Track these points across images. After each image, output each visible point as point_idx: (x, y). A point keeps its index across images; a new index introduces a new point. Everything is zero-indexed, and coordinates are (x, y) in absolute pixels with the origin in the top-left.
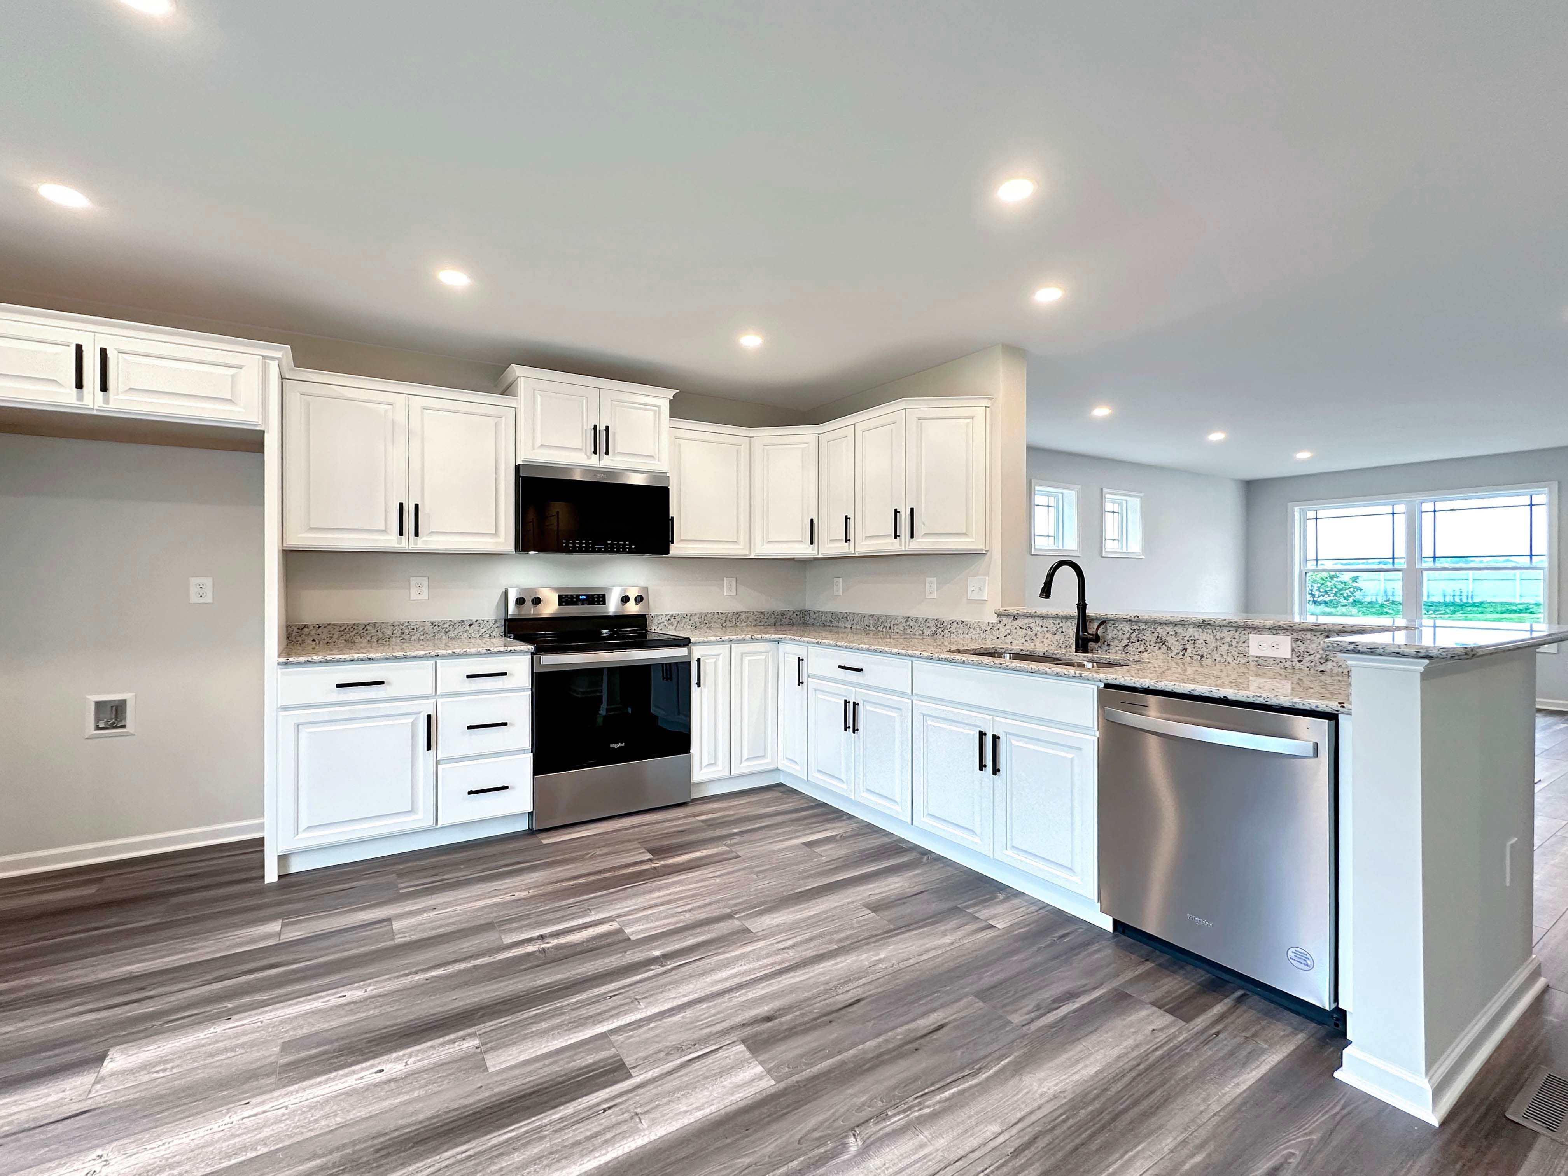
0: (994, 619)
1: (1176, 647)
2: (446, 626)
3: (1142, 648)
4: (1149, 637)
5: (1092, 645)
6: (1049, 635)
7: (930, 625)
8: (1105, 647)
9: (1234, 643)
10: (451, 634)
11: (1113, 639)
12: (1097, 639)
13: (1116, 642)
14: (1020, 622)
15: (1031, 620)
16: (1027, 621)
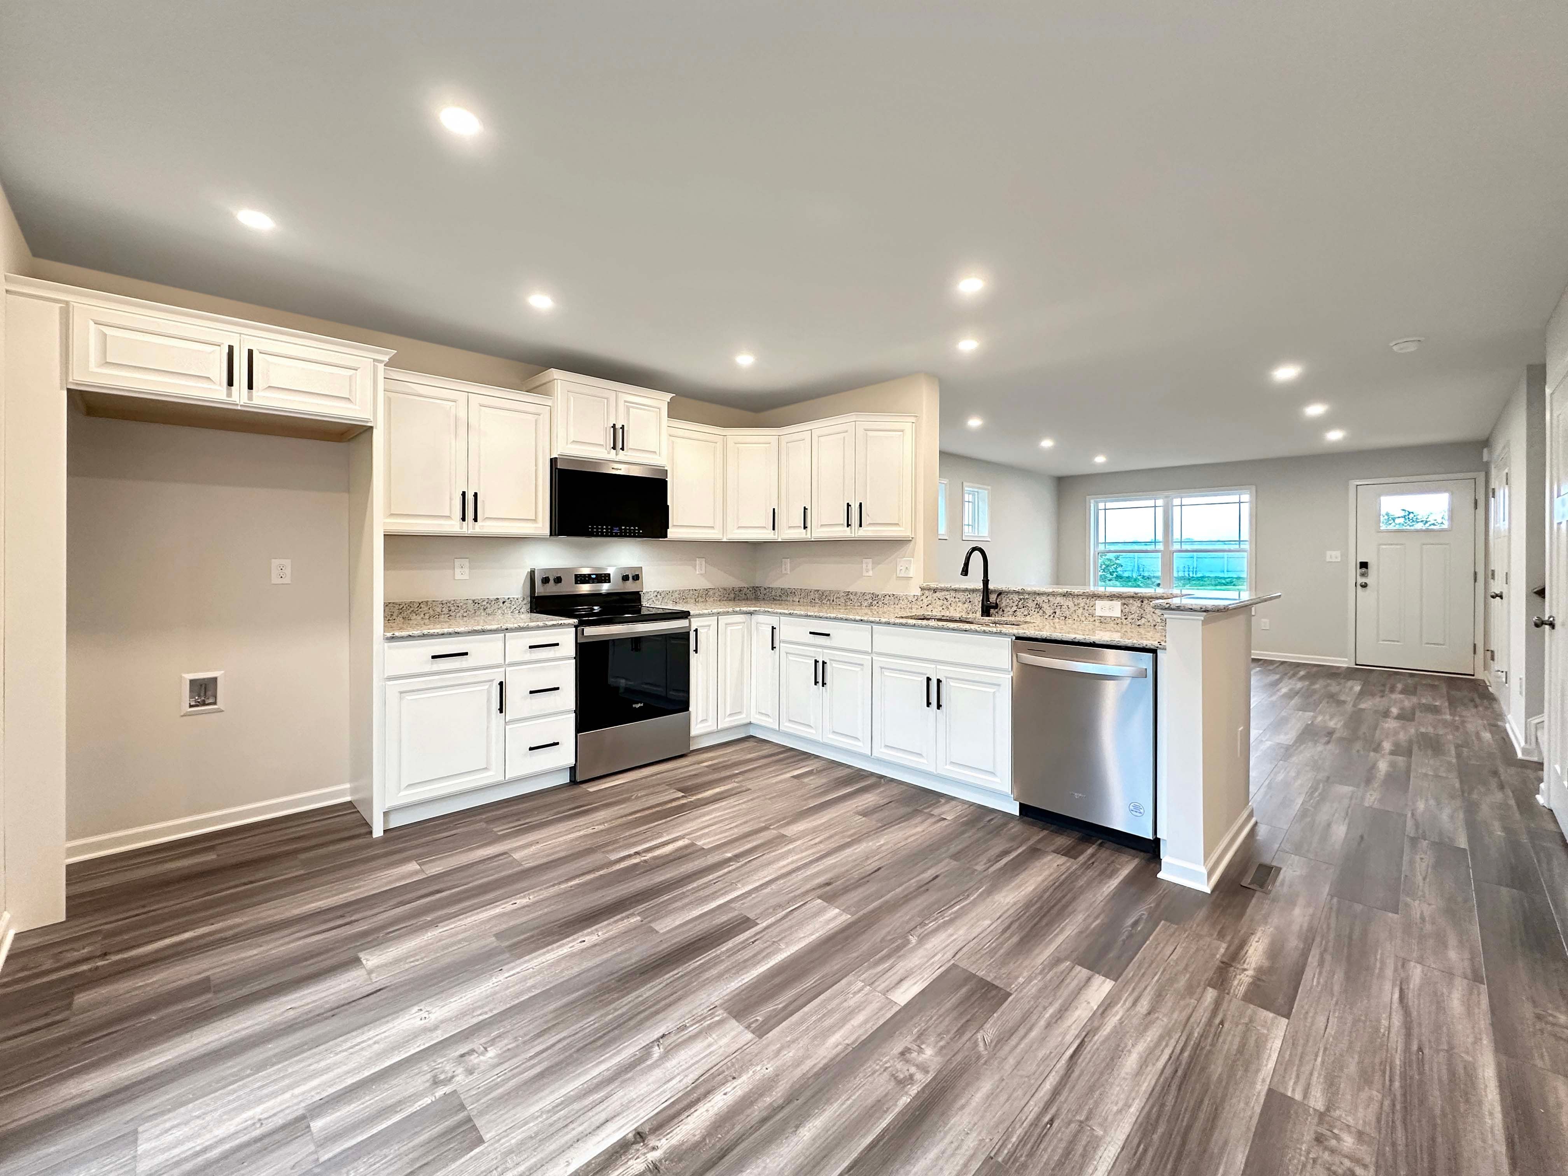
0: (918, 592)
1: (1049, 611)
2: (484, 603)
3: (1026, 613)
4: (1031, 605)
5: (992, 611)
6: (960, 604)
7: (867, 597)
8: (1000, 612)
9: (1086, 608)
10: (489, 611)
11: (1006, 606)
12: (996, 606)
13: (1009, 609)
14: (938, 594)
15: (947, 593)
16: (943, 593)
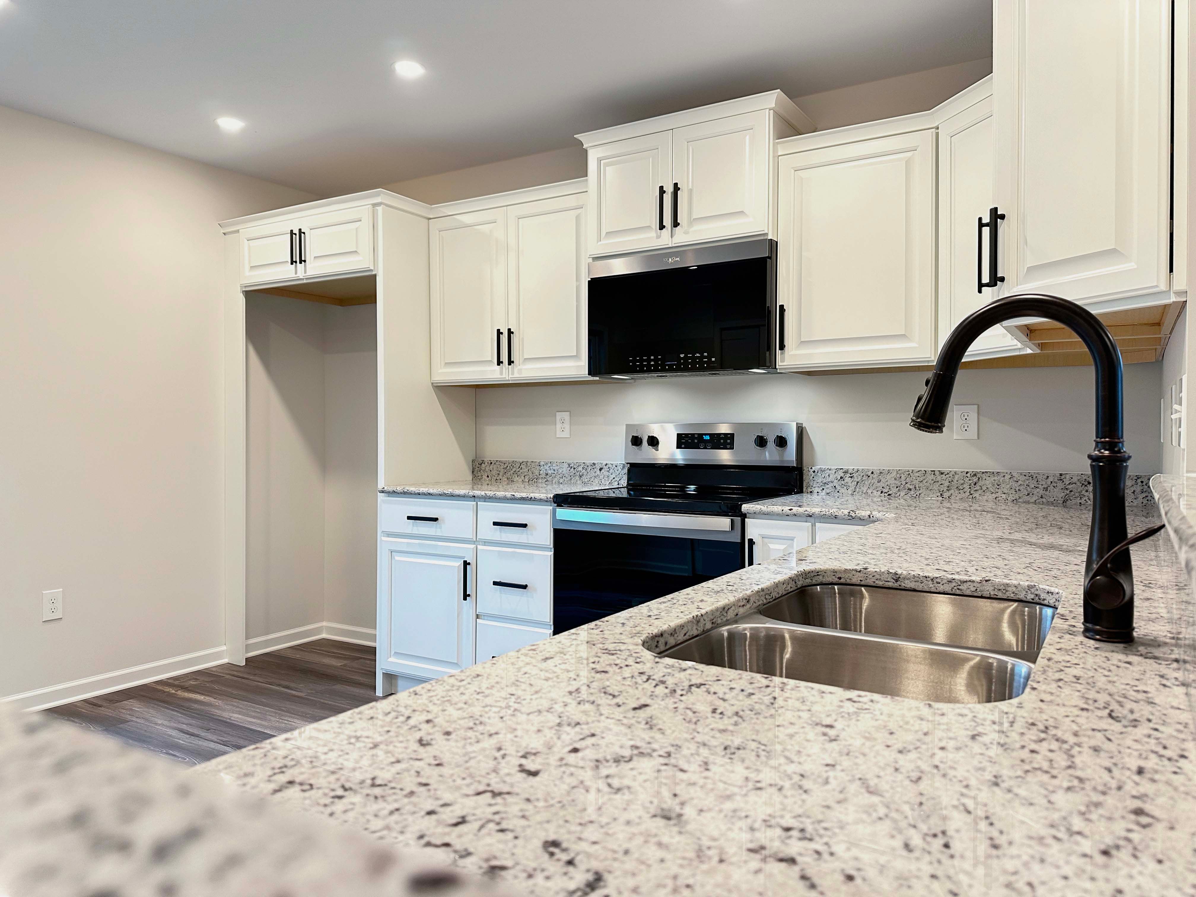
2: (580, 469)
10: (585, 479)
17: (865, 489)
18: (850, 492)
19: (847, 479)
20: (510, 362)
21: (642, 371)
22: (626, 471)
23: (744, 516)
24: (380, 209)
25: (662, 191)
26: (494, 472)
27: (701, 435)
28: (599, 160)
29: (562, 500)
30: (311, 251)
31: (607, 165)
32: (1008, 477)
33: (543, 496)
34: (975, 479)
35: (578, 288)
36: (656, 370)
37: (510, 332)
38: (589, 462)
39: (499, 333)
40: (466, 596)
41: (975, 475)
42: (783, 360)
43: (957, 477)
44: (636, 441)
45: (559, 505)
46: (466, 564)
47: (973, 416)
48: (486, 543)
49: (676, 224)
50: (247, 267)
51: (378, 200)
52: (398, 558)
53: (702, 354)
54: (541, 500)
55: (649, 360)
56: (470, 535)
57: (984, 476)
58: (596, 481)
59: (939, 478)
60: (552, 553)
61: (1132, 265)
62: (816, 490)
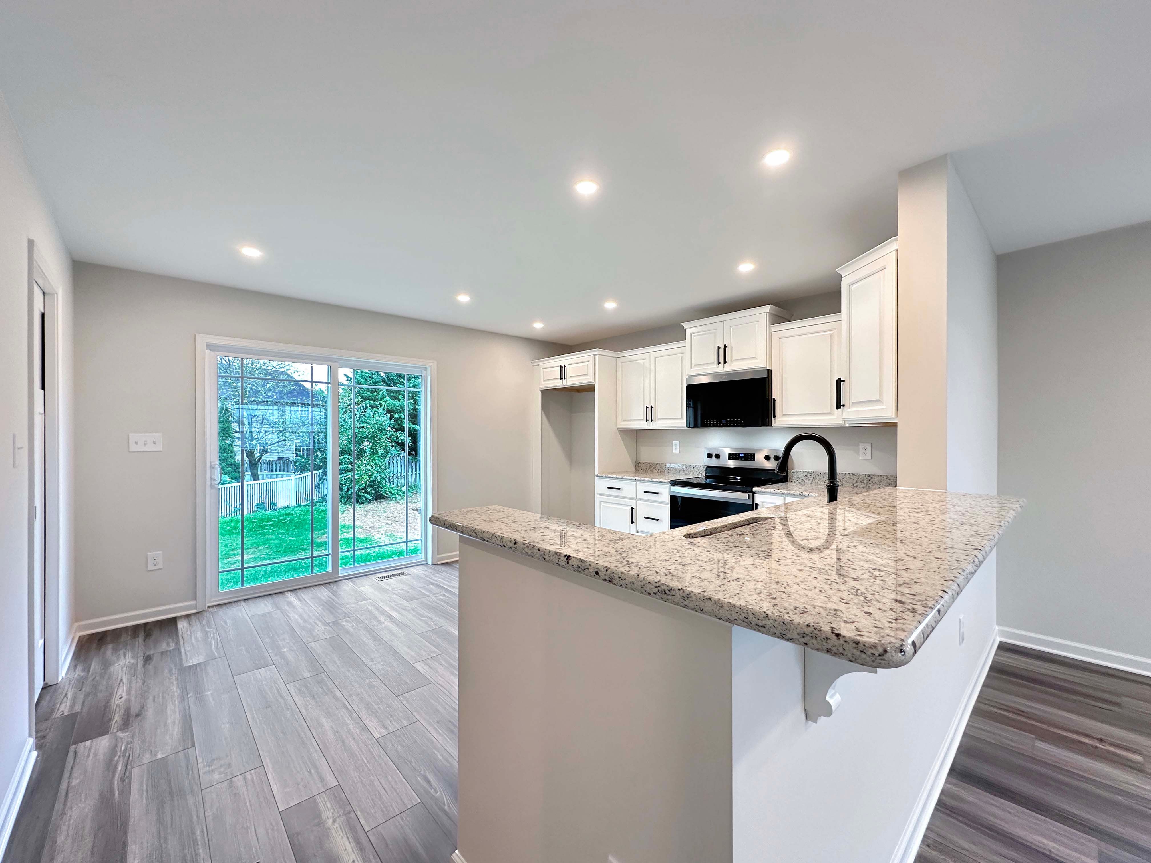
17: (817, 481)
18: (810, 482)
19: (809, 476)
20: (652, 420)
21: (710, 426)
22: (705, 469)
23: (754, 493)
24: (597, 357)
25: (719, 348)
26: (645, 468)
27: (739, 454)
28: (691, 334)
29: (675, 483)
30: (569, 374)
31: (694, 336)
32: (885, 477)
33: (665, 481)
34: (869, 478)
35: (682, 388)
36: (716, 426)
37: (652, 407)
38: (688, 464)
39: (647, 407)
40: (632, 522)
41: (869, 476)
42: (775, 423)
43: (860, 477)
44: (710, 456)
45: (673, 485)
46: (632, 509)
47: (869, 448)
48: (641, 500)
49: (725, 362)
50: (542, 380)
51: (596, 353)
52: (603, 504)
53: (737, 419)
54: (664, 482)
55: (713, 421)
56: (634, 496)
57: (874, 477)
58: (691, 473)
59: (852, 477)
60: (669, 506)
61: (884, 407)
62: (794, 481)
